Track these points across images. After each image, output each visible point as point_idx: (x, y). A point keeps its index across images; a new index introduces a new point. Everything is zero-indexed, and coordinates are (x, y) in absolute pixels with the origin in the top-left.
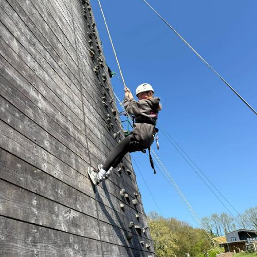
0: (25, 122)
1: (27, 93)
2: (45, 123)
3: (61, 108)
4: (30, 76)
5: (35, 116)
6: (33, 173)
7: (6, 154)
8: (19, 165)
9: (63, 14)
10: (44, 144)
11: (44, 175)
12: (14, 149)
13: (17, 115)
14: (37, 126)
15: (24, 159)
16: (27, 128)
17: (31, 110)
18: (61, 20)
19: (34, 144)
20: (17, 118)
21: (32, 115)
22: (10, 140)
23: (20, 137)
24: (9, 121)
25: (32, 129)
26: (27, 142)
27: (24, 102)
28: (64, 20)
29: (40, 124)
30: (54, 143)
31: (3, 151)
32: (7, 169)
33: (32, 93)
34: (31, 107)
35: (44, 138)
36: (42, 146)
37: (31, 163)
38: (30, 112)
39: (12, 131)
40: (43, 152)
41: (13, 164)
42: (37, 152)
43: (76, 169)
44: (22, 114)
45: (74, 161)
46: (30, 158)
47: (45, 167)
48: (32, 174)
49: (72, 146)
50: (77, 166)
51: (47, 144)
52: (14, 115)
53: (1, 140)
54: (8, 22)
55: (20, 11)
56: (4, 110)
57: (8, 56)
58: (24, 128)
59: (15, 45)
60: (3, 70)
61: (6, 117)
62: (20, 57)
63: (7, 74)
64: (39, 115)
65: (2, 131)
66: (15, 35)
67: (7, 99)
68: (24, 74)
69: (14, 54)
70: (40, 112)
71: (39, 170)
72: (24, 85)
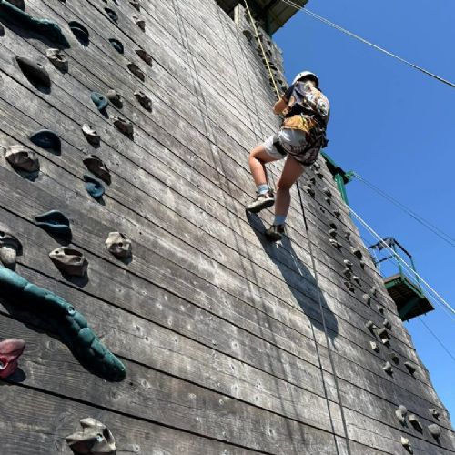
0: (196, 317)
1: (195, 267)
2: (228, 310)
4: (197, 238)
5: (211, 302)
6: (218, 405)
7: (170, 381)
8: (192, 396)
9: (240, 117)
10: (230, 347)
11: (237, 404)
12: (182, 369)
13: (182, 308)
14: (215, 318)
15: (199, 382)
16: (200, 326)
17: (204, 294)
18: (237, 129)
19: (214, 352)
20: (183, 313)
21: (206, 302)
22: (175, 354)
23: (190, 347)
24: (170, 323)
25: (208, 325)
26: (202, 350)
27: (192, 283)
28: (242, 127)
29: (221, 314)
30: (247, 342)
31: (165, 376)
32: (174, 406)
33: (203, 265)
34: (202, 288)
35: (229, 336)
36: (227, 353)
37: (212, 387)
38: (202, 298)
39: (176, 337)
40: (229, 362)
41: (183, 395)
42: (220, 364)
43: (295, 382)
44: (189, 305)
45: (288, 368)
46: (209, 378)
47: (237, 390)
48: (216, 407)
49: (281, 339)
50: (296, 377)
51: (235, 347)
52: (177, 310)
53: (160, 357)
54: (156, 167)
55: (172, 143)
56: (161, 307)
57: (162, 219)
58: (195, 327)
59: (170, 197)
60: (155, 244)
61: (165, 317)
62: (178, 214)
63: (162, 248)
64: (217, 298)
65: (161, 343)
66: (168, 182)
67: (165, 287)
68: (187, 237)
69: (169, 212)
70: (218, 292)
71: (226, 398)
72: (189, 257)
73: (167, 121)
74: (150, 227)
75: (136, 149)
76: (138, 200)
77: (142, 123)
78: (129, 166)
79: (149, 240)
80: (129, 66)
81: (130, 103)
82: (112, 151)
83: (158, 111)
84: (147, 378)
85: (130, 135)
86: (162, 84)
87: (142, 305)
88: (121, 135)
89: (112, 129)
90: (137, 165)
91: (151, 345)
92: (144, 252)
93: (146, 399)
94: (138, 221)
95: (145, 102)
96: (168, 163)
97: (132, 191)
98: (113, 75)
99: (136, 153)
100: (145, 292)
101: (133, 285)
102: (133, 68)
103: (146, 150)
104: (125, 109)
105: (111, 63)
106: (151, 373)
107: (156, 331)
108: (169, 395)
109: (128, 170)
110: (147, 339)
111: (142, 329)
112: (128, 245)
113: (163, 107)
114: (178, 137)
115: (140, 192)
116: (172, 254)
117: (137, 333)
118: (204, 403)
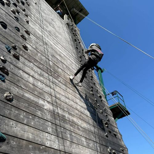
0: (36, 120)
1: (38, 103)
2: (49, 117)
3: (60, 105)
4: (40, 93)
5: (42, 115)
7: (23, 141)
8: (30, 146)
9: (62, 52)
10: (47, 130)
11: (47, 149)
12: (28, 137)
13: (31, 117)
14: (43, 120)
15: (34, 142)
16: (37, 123)
17: (40, 112)
19: (41, 131)
20: (30, 119)
21: (40, 115)
22: (26, 133)
23: (32, 130)
24: (25, 122)
25: (40, 122)
26: (36, 131)
27: (35, 108)
28: (62, 55)
29: (45, 118)
30: (54, 128)
31: (21, 140)
32: (23, 150)
33: (41, 102)
34: (39, 110)
35: (48, 126)
37: (39, 143)
38: (39, 113)
39: (27, 127)
40: (47, 134)
41: (27, 146)
42: (43, 135)
44: (33, 116)
45: (69, 136)
46: (38, 140)
47: (48, 144)
48: (39, 149)
49: (68, 126)
50: (71, 139)
51: (50, 130)
52: (28, 118)
53: (20, 134)
54: (27, 69)
55: (34, 61)
56: (22, 117)
57: (27, 87)
58: (35, 123)
59: (31, 80)
60: (23, 96)
61: (24, 120)
62: (33, 85)
63: (25, 97)
64: (45, 113)
65: (21, 129)
66: (31, 74)
67: (25, 110)
68: (36, 93)
69: (30, 84)
70: (45, 111)
71: (44, 146)
72: (36, 99)
73: (33, 54)
74: (22, 90)
75: (20, 63)
76: (18, 81)
77: (24, 55)
78: (16, 70)
79: (21, 94)
80: (21, 36)
81: (20, 48)
82: (10, 64)
83: (30, 50)
84: (14, 141)
85: (18, 59)
86: (33, 42)
87: (15, 116)
88: (15, 59)
89: (12, 57)
90: (20, 69)
91: (17, 130)
92: (18, 98)
93: (13, 148)
94: (17, 88)
95: (25, 48)
96: (32, 68)
97: (17, 78)
98: (15, 39)
99: (20, 65)
100: (17, 112)
101: (13, 110)
102: (23, 36)
103: (24, 64)
104: (18, 50)
105: (15, 35)
106: (16, 139)
107: (19, 125)
108: (22, 146)
109: (16, 71)
110: (16, 128)
111: (14, 124)
112: (12, 96)
113: (33, 49)
114: (37, 59)
115: (19, 78)
116: (29, 99)
117: (12, 126)
118: (35, 149)
